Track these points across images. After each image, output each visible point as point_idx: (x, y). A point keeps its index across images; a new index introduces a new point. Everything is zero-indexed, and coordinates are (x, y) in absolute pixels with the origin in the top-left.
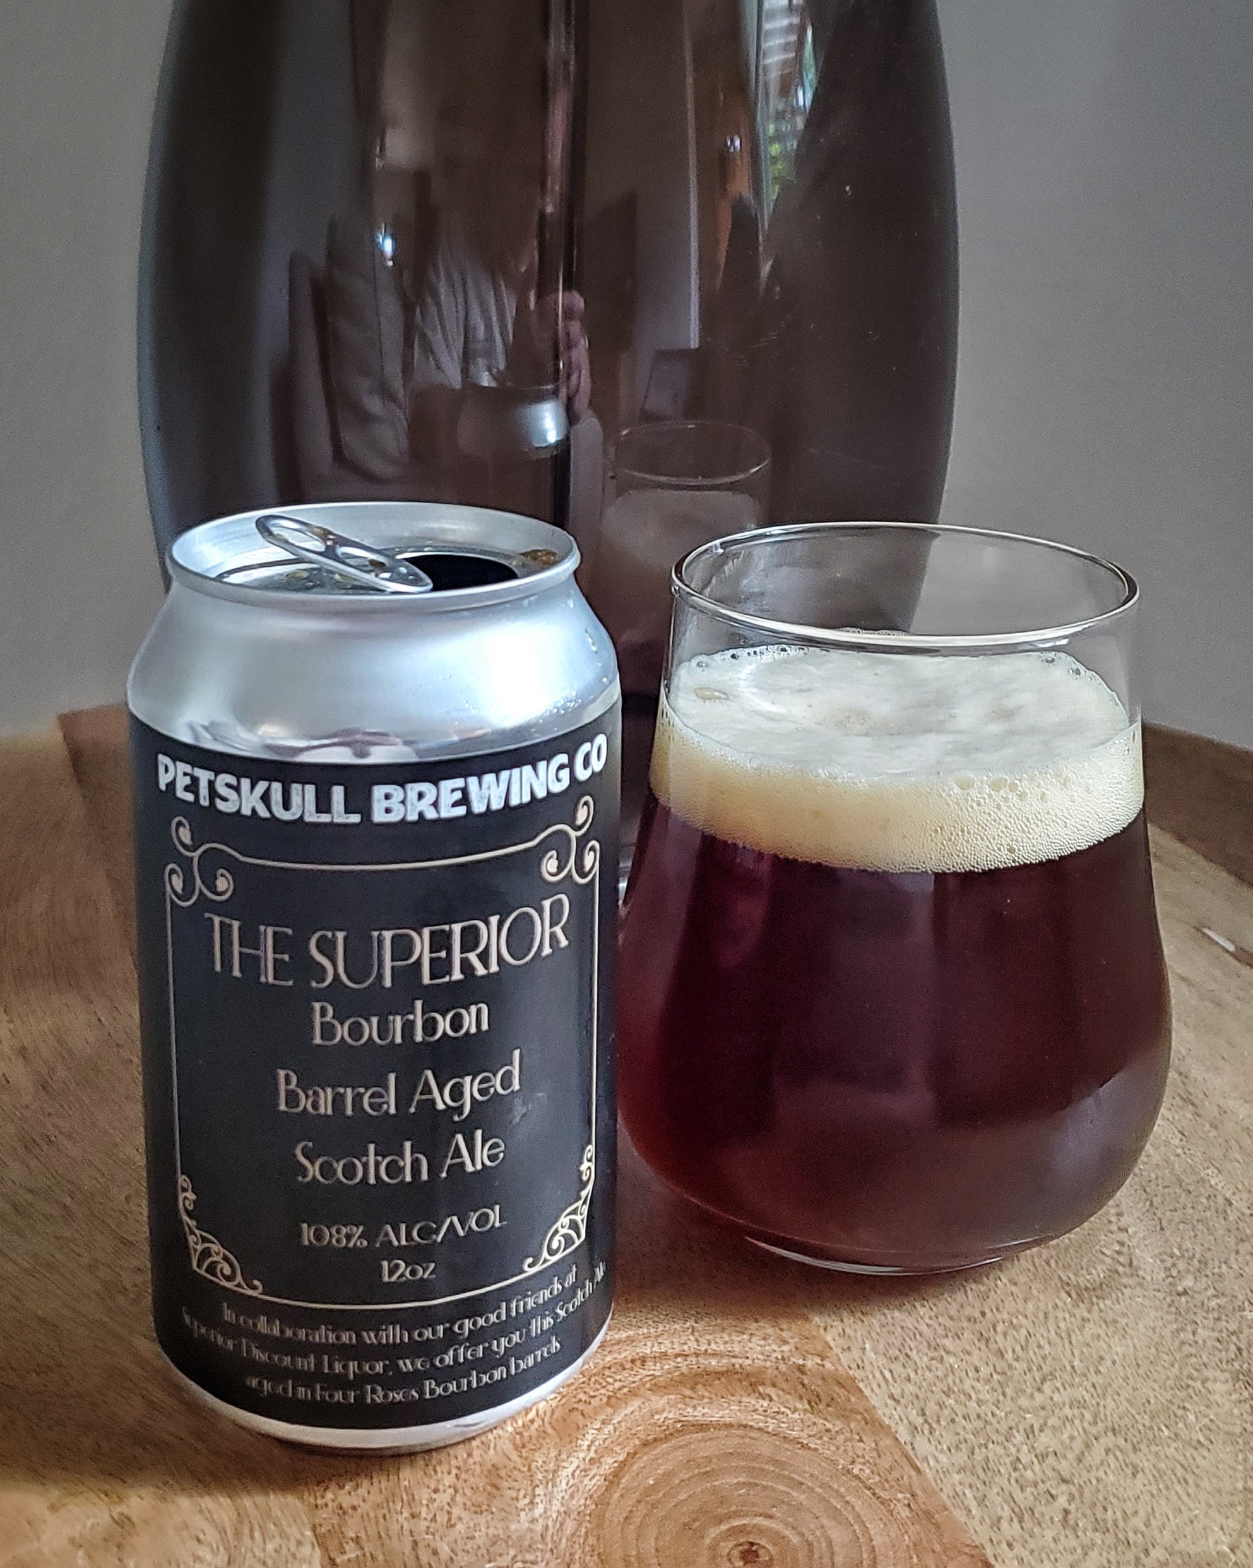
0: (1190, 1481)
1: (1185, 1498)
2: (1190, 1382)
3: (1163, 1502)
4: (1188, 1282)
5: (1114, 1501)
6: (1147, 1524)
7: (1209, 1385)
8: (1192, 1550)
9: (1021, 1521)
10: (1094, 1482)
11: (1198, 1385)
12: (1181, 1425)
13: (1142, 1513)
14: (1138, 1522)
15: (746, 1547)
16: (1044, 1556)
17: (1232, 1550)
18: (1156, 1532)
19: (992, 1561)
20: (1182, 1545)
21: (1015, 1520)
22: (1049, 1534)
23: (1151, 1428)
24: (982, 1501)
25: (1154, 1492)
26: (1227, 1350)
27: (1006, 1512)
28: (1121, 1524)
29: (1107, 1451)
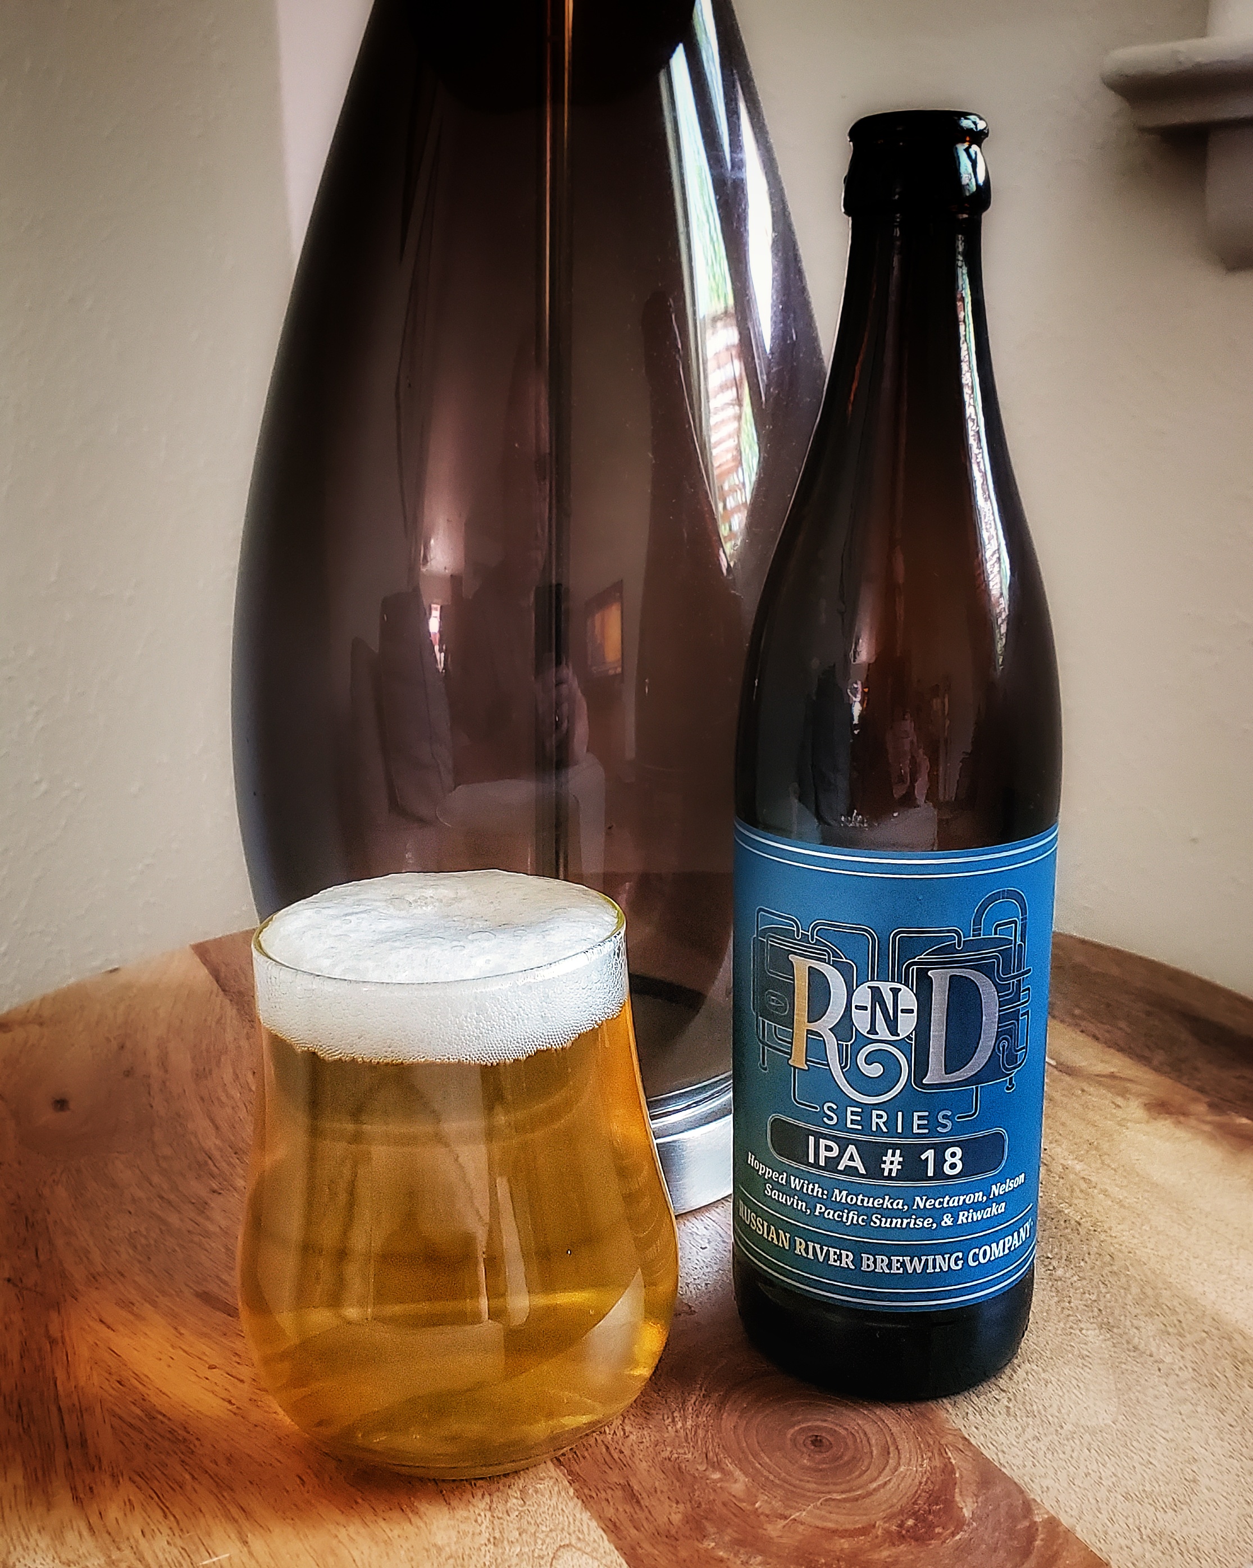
0: (1082, 1386)
1: (1080, 1396)
2: (1072, 1331)
3: (1067, 1399)
4: (1060, 1272)
6: (1059, 1411)
7: (1084, 1332)
8: (1089, 1423)
9: (981, 1415)
10: (1022, 1390)
11: (1078, 1332)
12: (1070, 1355)
13: (1055, 1406)
14: (1053, 1410)
15: (814, 1438)
16: (998, 1432)
17: (1114, 1423)
18: (1066, 1417)
19: (967, 1436)
20: (1082, 1422)
22: (1000, 1420)
23: (1052, 1358)
25: (1061, 1394)
26: (1092, 1311)
28: (1043, 1413)
29: (1027, 1373)
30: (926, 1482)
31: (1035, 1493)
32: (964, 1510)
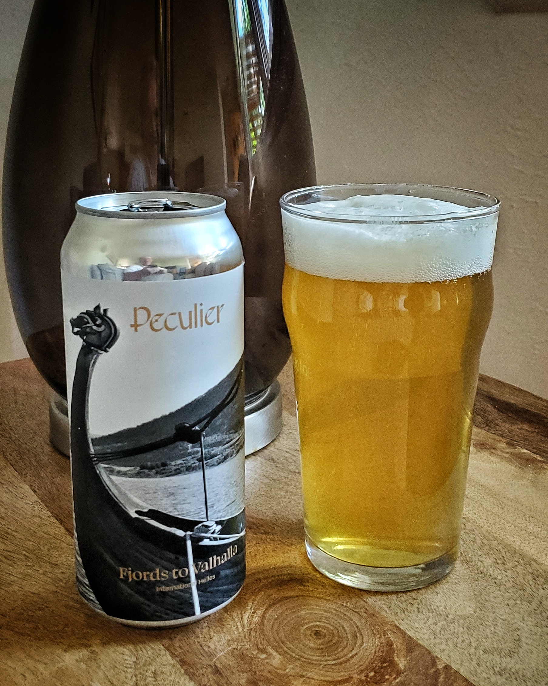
0: (456, 594)
1: (455, 599)
3: (448, 601)
5: (433, 603)
6: (445, 608)
8: (462, 614)
9: (404, 613)
13: (443, 605)
14: (442, 608)
15: (315, 632)
16: (414, 622)
17: (474, 612)
18: (449, 611)
19: (398, 625)
20: (458, 613)
21: (402, 612)
22: (414, 615)
24: (390, 609)
25: (445, 599)
27: (399, 611)
28: (437, 610)
30: (379, 651)
31: (437, 653)
32: (400, 665)
